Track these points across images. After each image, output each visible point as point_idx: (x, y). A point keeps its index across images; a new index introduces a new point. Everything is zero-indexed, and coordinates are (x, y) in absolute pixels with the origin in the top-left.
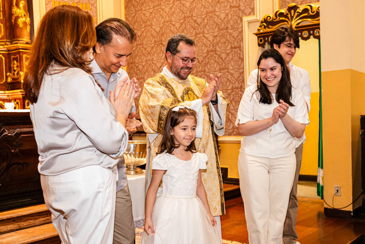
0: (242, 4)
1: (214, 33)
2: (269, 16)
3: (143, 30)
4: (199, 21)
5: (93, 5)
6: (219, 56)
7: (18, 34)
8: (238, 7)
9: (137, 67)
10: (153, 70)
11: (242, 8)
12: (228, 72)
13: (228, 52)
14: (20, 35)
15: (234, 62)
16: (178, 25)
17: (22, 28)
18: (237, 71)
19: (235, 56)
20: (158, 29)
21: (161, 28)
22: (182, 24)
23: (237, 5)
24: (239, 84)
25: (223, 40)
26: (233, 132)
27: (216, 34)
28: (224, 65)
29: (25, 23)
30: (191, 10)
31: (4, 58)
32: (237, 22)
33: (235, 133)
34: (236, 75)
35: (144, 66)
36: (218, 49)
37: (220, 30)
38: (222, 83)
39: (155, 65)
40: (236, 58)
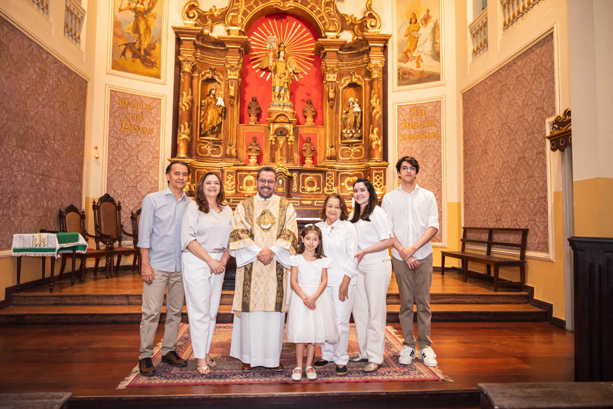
0: (545, 105)
1: (523, 138)
2: (560, 117)
3: (474, 139)
4: (512, 126)
5: (437, 121)
6: (527, 162)
7: (372, 155)
8: (542, 108)
9: (470, 176)
10: (480, 179)
11: (545, 109)
12: (534, 180)
13: (534, 158)
14: (373, 155)
15: (539, 169)
16: (497, 133)
17: (374, 150)
18: (541, 179)
19: (540, 163)
20: (484, 138)
21: (486, 136)
22: (500, 131)
23: (541, 106)
24: (543, 193)
25: (531, 145)
26: (538, 247)
27: (525, 139)
28: (531, 172)
29: (377, 145)
30: (507, 117)
31: (363, 174)
32: (541, 125)
33: (540, 248)
34: (541, 183)
35: (474, 176)
36: (526, 155)
37: (528, 135)
38: (530, 192)
39: (482, 173)
40: (541, 164)
